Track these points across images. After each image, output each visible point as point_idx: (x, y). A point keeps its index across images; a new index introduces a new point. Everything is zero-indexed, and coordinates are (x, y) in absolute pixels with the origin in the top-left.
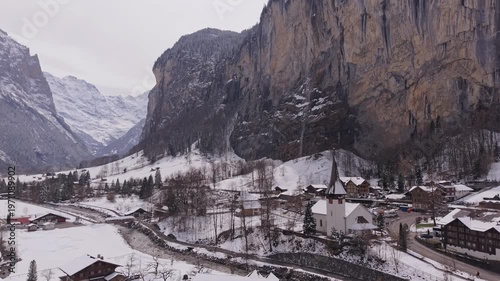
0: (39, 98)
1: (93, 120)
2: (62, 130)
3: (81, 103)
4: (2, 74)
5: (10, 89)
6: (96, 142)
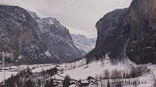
0: (69, 41)
1: (85, 46)
2: (75, 49)
3: (82, 41)
4: (59, 35)
5: (61, 39)
6: (85, 52)
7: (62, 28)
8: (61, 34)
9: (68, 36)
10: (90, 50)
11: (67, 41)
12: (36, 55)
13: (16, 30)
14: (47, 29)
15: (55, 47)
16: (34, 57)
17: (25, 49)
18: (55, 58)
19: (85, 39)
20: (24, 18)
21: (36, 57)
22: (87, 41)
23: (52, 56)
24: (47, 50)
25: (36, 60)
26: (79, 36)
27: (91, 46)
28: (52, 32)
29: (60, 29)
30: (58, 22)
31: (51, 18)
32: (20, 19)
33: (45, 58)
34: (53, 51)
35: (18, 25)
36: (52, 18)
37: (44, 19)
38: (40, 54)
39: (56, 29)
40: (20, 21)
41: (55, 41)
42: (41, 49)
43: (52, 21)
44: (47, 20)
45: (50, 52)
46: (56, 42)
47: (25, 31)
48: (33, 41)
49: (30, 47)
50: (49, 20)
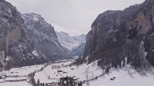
0: (54, 39)
1: (68, 44)
2: (60, 48)
3: (64, 39)
4: (44, 33)
5: (46, 37)
6: (69, 50)
7: (48, 26)
8: (46, 31)
9: (53, 34)
10: (73, 48)
11: (52, 39)
12: (24, 55)
13: (3, 28)
14: (31, 26)
15: (41, 46)
16: (22, 57)
17: (13, 48)
18: (42, 58)
19: (68, 36)
20: (10, 13)
21: (24, 58)
22: (70, 39)
23: (40, 56)
24: (35, 50)
25: (25, 61)
26: (62, 34)
27: (74, 44)
28: (36, 29)
29: (44, 26)
30: (43, 19)
31: (35, 14)
32: (6, 14)
33: (33, 58)
34: (40, 50)
35: (5, 22)
36: (37, 14)
37: (26, 14)
38: (27, 54)
39: (41, 26)
40: (6, 17)
41: (40, 39)
42: (28, 49)
43: (37, 17)
44: (30, 16)
45: (38, 52)
46: (41, 40)
47: (12, 28)
48: (20, 40)
49: (18, 46)
50: (33, 16)
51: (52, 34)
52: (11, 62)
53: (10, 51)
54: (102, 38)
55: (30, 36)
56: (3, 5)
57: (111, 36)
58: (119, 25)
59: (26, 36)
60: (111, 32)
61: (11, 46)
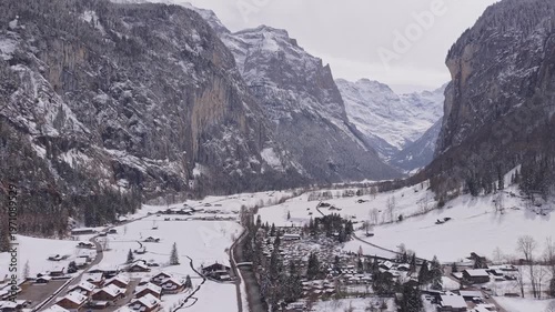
0: (332, 108)
1: (387, 123)
2: (354, 138)
3: (374, 106)
4: (299, 90)
5: (306, 103)
6: (389, 146)
7: (309, 64)
8: (305, 83)
9: (329, 92)
10: (406, 139)
11: (324, 110)
12: (237, 162)
14: (258, 72)
15: (288, 133)
16: (233, 168)
17: (208, 144)
18: (291, 171)
19: (388, 96)
20: (197, 42)
21: (239, 171)
22: (395, 105)
23: (284, 165)
24: (268, 146)
25: (240, 179)
26: (364, 87)
27: (411, 123)
28: (273, 80)
29: (299, 68)
30: (294, 42)
31: (269, 30)
32: (187, 47)
33: (262, 170)
34: (284, 148)
35: (185, 70)
36: (274, 30)
37: (243, 32)
38: (248, 160)
39: (289, 68)
40: (186, 55)
41: (286, 111)
42: (250, 145)
43: (274, 39)
44: (254, 37)
45: (277, 151)
46: (289, 115)
47: (204, 86)
48: (226, 120)
49: (220, 138)
50: (263, 37)
51: (325, 92)
52: (207, 179)
53: (201, 150)
54: (476, 100)
55: (254, 107)
56: (178, 21)
57: (506, 94)
58: (541, 48)
59: (241, 106)
60: (509, 78)
61: (203, 137)
